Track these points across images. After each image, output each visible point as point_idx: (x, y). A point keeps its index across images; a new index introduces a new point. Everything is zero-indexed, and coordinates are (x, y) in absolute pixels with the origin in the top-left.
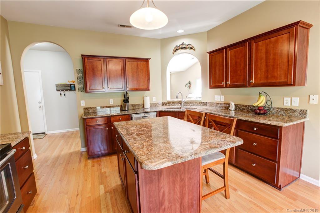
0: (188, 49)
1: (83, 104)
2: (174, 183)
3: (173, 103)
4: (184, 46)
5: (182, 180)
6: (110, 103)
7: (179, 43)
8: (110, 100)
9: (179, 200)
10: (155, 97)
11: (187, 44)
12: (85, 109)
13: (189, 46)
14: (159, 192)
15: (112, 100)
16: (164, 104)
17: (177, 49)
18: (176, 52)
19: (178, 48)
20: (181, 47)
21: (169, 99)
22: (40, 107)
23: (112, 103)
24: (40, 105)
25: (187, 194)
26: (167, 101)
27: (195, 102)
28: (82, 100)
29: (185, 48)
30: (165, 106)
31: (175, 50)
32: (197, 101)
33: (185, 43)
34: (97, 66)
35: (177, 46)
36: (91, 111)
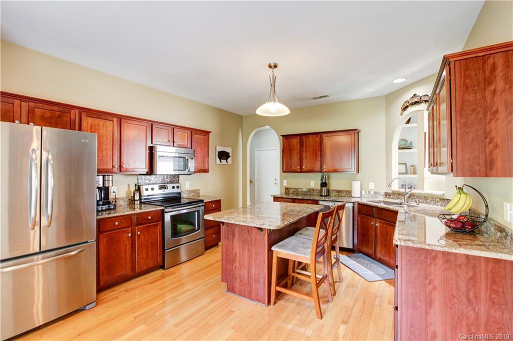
0: (423, 104)
1: (285, 183)
2: (243, 249)
3: (399, 195)
4: (416, 100)
5: (249, 251)
6: (311, 186)
7: (408, 96)
8: (311, 182)
9: (247, 268)
10: (373, 184)
11: (421, 96)
12: (287, 189)
13: (422, 98)
14: (233, 250)
15: (314, 182)
16: (386, 195)
17: (407, 107)
18: (406, 111)
19: (408, 104)
20: (410, 102)
21: (395, 187)
22: (276, 184)
23: (313, 186)
24: (275, 182)
25: (254, 267)
26: (392, 191)
27: (432, 198)
28: (285, 179)
29: (416, 103)
30: (388, 198)
31: (403, 108)
32: (435, 195)
33: (418, 94)
34: (293, 145)
35: (405, 102)
36: (291, 191)
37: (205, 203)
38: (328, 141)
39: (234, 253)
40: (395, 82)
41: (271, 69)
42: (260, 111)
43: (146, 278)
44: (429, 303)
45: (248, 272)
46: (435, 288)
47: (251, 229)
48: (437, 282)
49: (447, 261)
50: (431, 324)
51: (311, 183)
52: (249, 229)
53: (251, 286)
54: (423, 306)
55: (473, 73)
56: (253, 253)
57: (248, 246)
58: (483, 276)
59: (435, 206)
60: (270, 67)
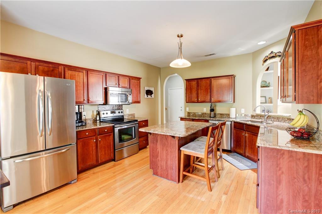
0: (277, 58)
3: (261, 116)
4: (272, 55)
7: (267, 53)
9: (165, 161)
10: (244, 109)
11: (276, 52)
13: (277, 54)
14: (157, 150)
16: (252, 116)
17: (267, 60)
18: (266, 63)
19: (267, 58)
20: (269, 57)
21: (258, 111)
22: (181, 110)
24: (181, 109)
25: (169, 160)
26: (256, 114)
27: (282, 118)
28: (188, 107)
29: (273, 57)
30: (254, 118)
31: (264, 61)
32: (284, 116)
33: (274, 52)
34: (193, 85)
35: (266, 57)
36: (191, 114)
37: (139, 122)
38: (215, 83)
39: (157, 152)
40: (259, 44)
41: (179, 38)
42: (172, 65)
43: (104, 166)
44: (279, 182)
45: (166, 163)
46: (283, 173)
47: (168, 137)
48: (284, 169)
49: (291, 156)
50: (280, 195)
51: (204, 110)
52: (167, 136)
53: (168, 171)
54: (275, 183)
55: (311, 37)
56: (169, 152)
57: (166, 147)
58: (314, 165)
59: (284, 123)
60: (178, 36)
